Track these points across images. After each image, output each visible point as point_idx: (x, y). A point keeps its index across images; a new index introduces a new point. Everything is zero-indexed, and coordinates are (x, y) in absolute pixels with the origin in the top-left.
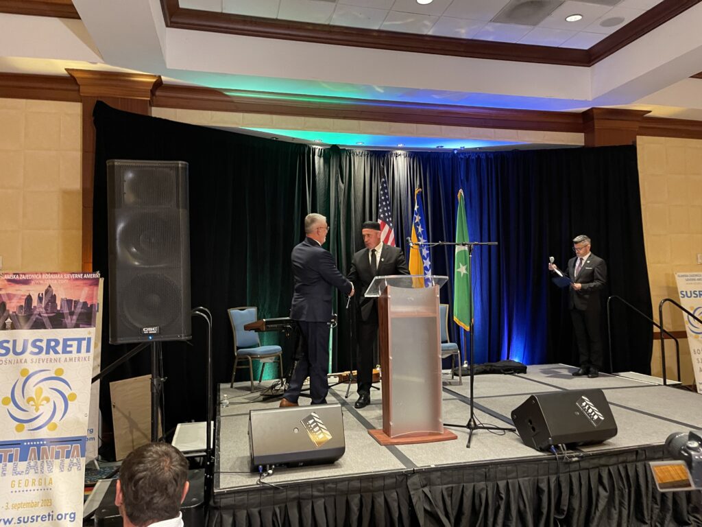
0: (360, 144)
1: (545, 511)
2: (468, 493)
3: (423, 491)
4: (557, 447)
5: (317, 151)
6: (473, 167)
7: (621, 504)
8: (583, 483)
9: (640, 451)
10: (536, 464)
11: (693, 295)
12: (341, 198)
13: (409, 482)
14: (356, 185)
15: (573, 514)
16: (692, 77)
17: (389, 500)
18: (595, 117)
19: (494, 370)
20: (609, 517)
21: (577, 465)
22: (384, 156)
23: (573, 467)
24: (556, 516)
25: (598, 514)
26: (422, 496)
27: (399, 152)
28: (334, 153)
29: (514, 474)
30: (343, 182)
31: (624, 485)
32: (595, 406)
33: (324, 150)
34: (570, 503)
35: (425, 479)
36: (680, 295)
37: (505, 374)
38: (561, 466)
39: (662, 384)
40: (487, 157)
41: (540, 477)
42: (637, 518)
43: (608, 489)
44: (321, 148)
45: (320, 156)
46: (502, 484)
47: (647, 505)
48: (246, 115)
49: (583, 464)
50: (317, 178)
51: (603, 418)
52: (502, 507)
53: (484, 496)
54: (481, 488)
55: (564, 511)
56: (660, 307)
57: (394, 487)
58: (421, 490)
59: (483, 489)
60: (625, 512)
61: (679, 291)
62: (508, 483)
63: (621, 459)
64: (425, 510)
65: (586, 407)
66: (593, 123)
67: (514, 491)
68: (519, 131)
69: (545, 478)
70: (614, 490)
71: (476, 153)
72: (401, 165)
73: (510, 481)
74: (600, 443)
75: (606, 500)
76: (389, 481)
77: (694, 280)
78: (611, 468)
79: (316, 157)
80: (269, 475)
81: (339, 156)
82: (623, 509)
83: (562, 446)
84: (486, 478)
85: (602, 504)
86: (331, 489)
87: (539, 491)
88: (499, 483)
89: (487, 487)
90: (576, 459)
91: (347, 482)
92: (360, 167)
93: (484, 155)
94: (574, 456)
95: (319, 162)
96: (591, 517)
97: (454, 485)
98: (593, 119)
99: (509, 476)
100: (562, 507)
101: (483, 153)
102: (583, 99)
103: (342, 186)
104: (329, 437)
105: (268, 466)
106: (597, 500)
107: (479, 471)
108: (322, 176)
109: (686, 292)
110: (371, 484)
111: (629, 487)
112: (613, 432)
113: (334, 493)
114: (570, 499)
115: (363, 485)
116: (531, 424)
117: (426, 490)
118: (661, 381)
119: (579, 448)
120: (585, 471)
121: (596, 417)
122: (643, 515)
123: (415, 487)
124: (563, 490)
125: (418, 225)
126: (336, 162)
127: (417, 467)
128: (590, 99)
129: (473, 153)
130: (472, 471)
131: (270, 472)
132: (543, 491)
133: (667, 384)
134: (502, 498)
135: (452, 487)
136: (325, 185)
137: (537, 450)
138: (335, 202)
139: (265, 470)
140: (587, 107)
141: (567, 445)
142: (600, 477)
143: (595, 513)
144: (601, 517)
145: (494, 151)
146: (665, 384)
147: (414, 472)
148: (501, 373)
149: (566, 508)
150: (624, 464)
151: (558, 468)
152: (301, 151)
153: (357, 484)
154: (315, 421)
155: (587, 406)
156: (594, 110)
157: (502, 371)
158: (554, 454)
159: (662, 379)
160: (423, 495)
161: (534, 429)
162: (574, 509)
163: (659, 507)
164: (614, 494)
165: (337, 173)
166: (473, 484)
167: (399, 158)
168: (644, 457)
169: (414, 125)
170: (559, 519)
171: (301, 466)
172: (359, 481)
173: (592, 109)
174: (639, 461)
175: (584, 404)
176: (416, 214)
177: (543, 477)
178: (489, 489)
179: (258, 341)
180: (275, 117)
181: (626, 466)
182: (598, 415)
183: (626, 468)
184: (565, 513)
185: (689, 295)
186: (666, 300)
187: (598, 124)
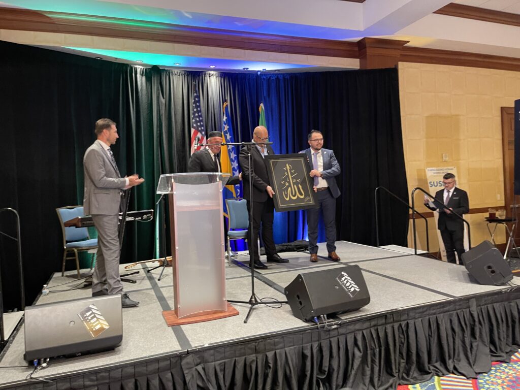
0: (177, 65)
1: (308, 374)
2: (240, 366)
3: (196, 370)
4: (319, 317)
5: (138, 71)
6: (273, 85)
7: (373, 361)
8: (341, 346)
9: (388, 316)
10: (300, 334)
11: (439, 185)
12: (163, 111)
13: (184, 362)
14: (176, 100)
15: (332, 373)
17: (164, 381)
18: (367, 45)
19: (289, 248)
20: (363, 374)
21: (335, 332)
22: (199, 76)
23: (332, 333)
24: (317, 376)
25: (353, 372)
26: (195, 374)
27: (212, 72)
28: (154, 72)
29: (281, 345)
30: (164, 98)
31: (375, 345)
32: (352, 280)
33: (146, 70)
34: (330, 365)
35: (199, 357)
36: (429, 185)
37: (298, 251)
38: (322, 334)
39: (414, 253)
40: (284, 79)
41: (304, 345)
42: (387, 371)
43: (362, 350)
44: (142, 67)
45: (142, 75)
46: (270, 355)
47: (395, 360)
48: (68, 35)
49: (342, 331)
50: (140, 94)
51: (358, 290)
52: (270, 375)
53: (254, 366)
54: (251, 360)
55: (325, 371)
56: (412, 194)
57: (169, 368)
58: (194, 369)
59: (253, 361)
60: (376, 369)
61: (429, 182)
62: (275, 353)
63: (373, 323)
64: (198, 386)
65: (345, 282)
66: (366, 50)
67: (281, 361)
68: (309, 56)
69: (309, 345)
70: (367, 350)
71: (276, 74)
72: (213, 83)
73: (278, 351)
74: (357, 310)
75: (360, 359)
76: (162, 364)
77: (440, 173)
78: (364, 332)
79: (138, 76)
80: (43, 368)
81: (159, 75)
82: (375, 366)
83: (324, 317)
84: (256, 351)
85: (357, 363)
86: (103, 378)
87: (304, 357)
88: (267, 353)
89: (257, 358)
90: (335, 326)
91: (120, 370)
92: (179, 85)
93: (282, 76)
94: (334, 324)
95: (141, 81)
96: (348, 375)
97: (226, 360)
98: (366, 47)
99: (276, 347)
100: (323, 368)
101: (281, 74)
102: (357, 29)
103: (163, 101)
104: (107, 327)
105: (42, 359)
106: (353, 360)
107: (249, 346)
108: (144, 92)
109: (434, 182)
110: (145, 368)
111: (380, 346)
112: (367, 301)
113: (107, 381)
114: (330, 361)
115: (137, 370)
116: (299, 299)
117: (200, 368)
118: (412, 251)
119: (337, 316)
120: (343, 336)
121: (352, 289)
122: (391, 369)
123: (188, 366)
124: (324, 354)
125: (227, 133)
126: (157, 80)
127: (192, 348)
128: (362, 30)
129: (273, 74)
130: (243, 346)
131: (44, 365)
132: (307, 356)
133: (418, 253)
134: (270, 367)
135: (225, 362)
136: (148, 100)
137: (304, 321)
138: (157, 114)
139: (39, 364)
140: (361, 37)
141: (327, 315)
142: (356, 340)
143: (351, 371)
144: (356, 374)
145: (290, 72)
146: (416, 254)
147: (188, 353)
148: (294, 251)
149: (327, 369)
150: (376, 327)
151: (319, 335)
152: (123, 70)
153: (131, 370)
154: (93, 313)
155: (346, 280)
156: (366, 41)
157: (295, 249)
158: (316, 324)
159: (414, 250)
160: (197, 373)
161: (301, 303)
162: (333, 370)
163: (405, 361)
164: (367, 354)
165: (158, 90)
166: (244, 357)
167: (212, 77)
168: (392, 319)
169: (222, 49)
170: (321, 379)
171: (79, 356)
172: (133, 367)
173: (364, 38)
174: (389, 323)
175: (343, 279)
176: (225, 124)
177: (307, 345)
178: (258, 360)
179: (88, 235)
180: (96, 38)
181: (377, 329)
182: (354, 288)
183: (377, 331)
184: (326, 373)
185: (436, 185)
186: (417, 189)
187: (369, 51)
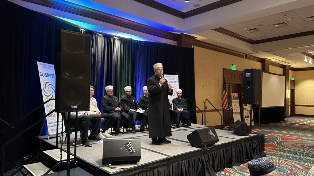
3: (172, 165)
5: (83, 31)
16: (213, 29)
22: (110, 38)
27: (116, 37)
32: (212, 132)
33: (86, 32)
39: (204, 126)
69: (203, 156)
81: (92, 35)
90: (209, 149)
92: (100, 41)
98: (181, 37)
104: (135, 152)
116: (195, 139)
120: (212, 152)
121: (213, 136)
127: (171, 156)
128: (182, 30)
137: (197, 148)
141: (206, 145)
142: (215, 154)
150: (219, 150)
154: (129, 145)
158: (203, 148)
167: (116, 40)
173: (182, 34)
175: (210, 132)
182: (214, 136)
187: (183, 39)
